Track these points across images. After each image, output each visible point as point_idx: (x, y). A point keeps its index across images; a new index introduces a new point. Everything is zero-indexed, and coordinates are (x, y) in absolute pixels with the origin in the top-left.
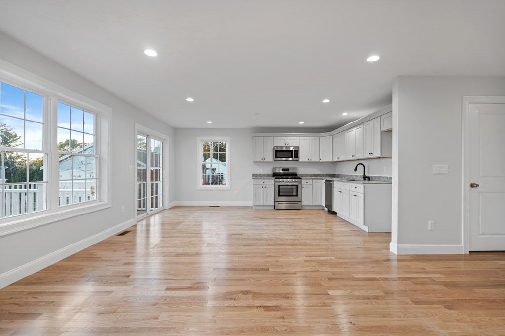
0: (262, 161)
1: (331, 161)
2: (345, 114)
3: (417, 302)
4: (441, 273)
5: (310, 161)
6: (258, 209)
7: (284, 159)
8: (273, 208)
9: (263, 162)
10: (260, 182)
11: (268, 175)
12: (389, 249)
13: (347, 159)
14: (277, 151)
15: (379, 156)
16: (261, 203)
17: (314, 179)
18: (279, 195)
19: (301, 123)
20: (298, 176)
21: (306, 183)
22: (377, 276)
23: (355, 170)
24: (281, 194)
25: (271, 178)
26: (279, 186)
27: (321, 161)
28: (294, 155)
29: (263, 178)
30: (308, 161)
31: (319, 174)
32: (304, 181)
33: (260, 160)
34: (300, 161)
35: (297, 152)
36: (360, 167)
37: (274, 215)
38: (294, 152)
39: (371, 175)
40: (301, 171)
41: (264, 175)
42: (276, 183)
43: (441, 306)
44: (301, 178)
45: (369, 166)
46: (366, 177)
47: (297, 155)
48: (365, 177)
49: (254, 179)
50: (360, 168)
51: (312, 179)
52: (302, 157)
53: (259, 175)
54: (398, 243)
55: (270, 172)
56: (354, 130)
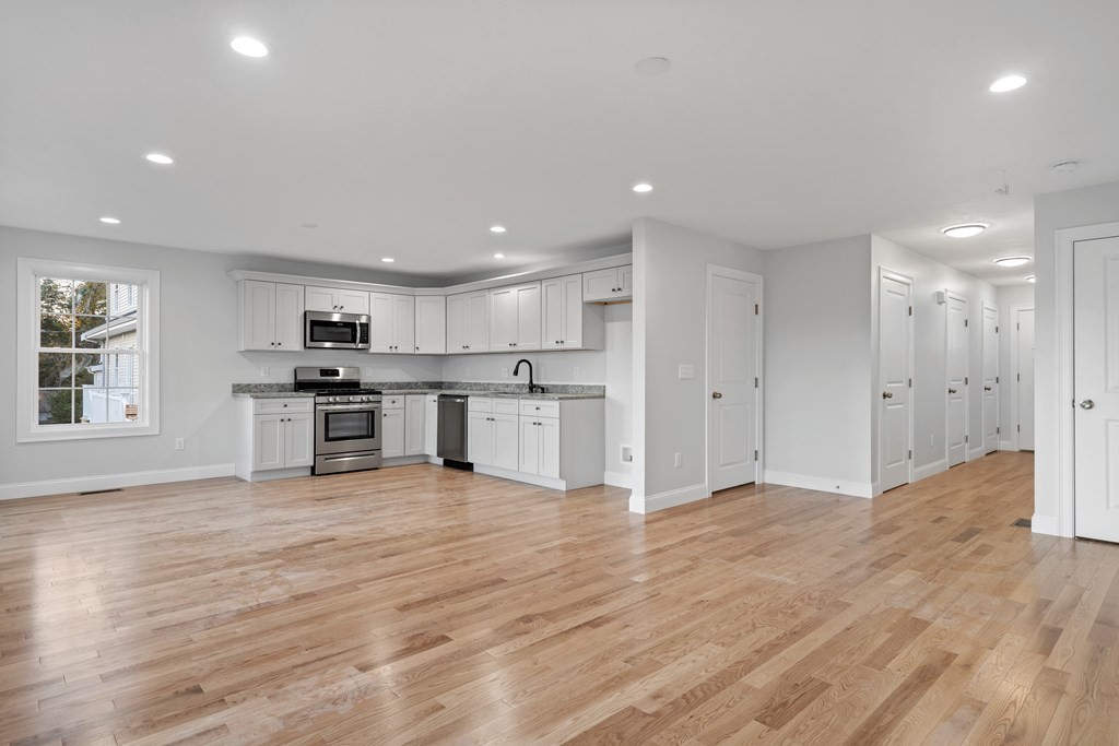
0: (272, 348)
1: (443, 352)
2: (499, 256)
3: (732, 560)
4: (712, 523)
5: (394, 351)
6: (269, 479)
7: (328, 345)
8: (309, 473)
9: (275, 353)
10: (275, 406)
11: (282, 388)
12: (628, 509)
13: (492, 350)
14: (314, 323)
15: (579, 346)
16: (277, 463)
17: (410, 394)
18: (328, 439)
19: (388, 260)
20: (362, 387)
21: (391, 405)
22: (661, 545)
23: (516, 373)
24: (331, 435)
25: (289, 394)
26: (327, 415)
27: (417, 352)
28: (358, 335)
29: (265, 394)
30: (389, 351)
31: (409, 383)
32: (386, 401)
33: (266, 346)
34: (371, 351)
35: (366, 327)
36: (524, 366)
37: (314, 491)
38: (358, 328)
39: (543, 383)
40: (370, 375)
41: (270, 386)
42: (319, 407)
43: (752, 557)
44: (380, 393)
45: (537, 364)
46: (535, 386)
47: (365, 339)
48: (532, 388)
49: (257, 398)
50: (524, 368)
51: (406, 394)
52: (378, 343)
53: (256, 386)
54: (646, 495)
55: (287, 378)
56: (514, 291)
